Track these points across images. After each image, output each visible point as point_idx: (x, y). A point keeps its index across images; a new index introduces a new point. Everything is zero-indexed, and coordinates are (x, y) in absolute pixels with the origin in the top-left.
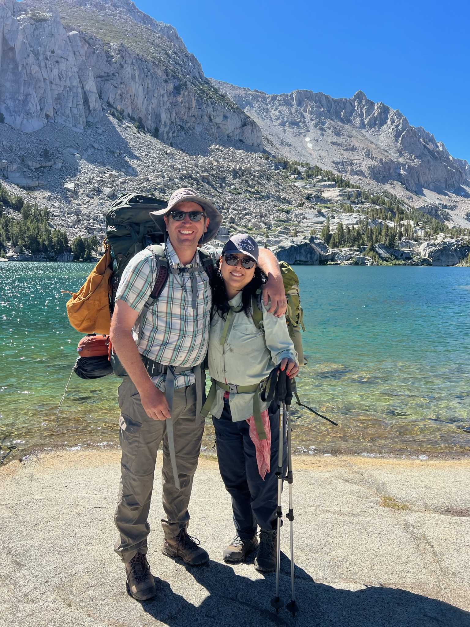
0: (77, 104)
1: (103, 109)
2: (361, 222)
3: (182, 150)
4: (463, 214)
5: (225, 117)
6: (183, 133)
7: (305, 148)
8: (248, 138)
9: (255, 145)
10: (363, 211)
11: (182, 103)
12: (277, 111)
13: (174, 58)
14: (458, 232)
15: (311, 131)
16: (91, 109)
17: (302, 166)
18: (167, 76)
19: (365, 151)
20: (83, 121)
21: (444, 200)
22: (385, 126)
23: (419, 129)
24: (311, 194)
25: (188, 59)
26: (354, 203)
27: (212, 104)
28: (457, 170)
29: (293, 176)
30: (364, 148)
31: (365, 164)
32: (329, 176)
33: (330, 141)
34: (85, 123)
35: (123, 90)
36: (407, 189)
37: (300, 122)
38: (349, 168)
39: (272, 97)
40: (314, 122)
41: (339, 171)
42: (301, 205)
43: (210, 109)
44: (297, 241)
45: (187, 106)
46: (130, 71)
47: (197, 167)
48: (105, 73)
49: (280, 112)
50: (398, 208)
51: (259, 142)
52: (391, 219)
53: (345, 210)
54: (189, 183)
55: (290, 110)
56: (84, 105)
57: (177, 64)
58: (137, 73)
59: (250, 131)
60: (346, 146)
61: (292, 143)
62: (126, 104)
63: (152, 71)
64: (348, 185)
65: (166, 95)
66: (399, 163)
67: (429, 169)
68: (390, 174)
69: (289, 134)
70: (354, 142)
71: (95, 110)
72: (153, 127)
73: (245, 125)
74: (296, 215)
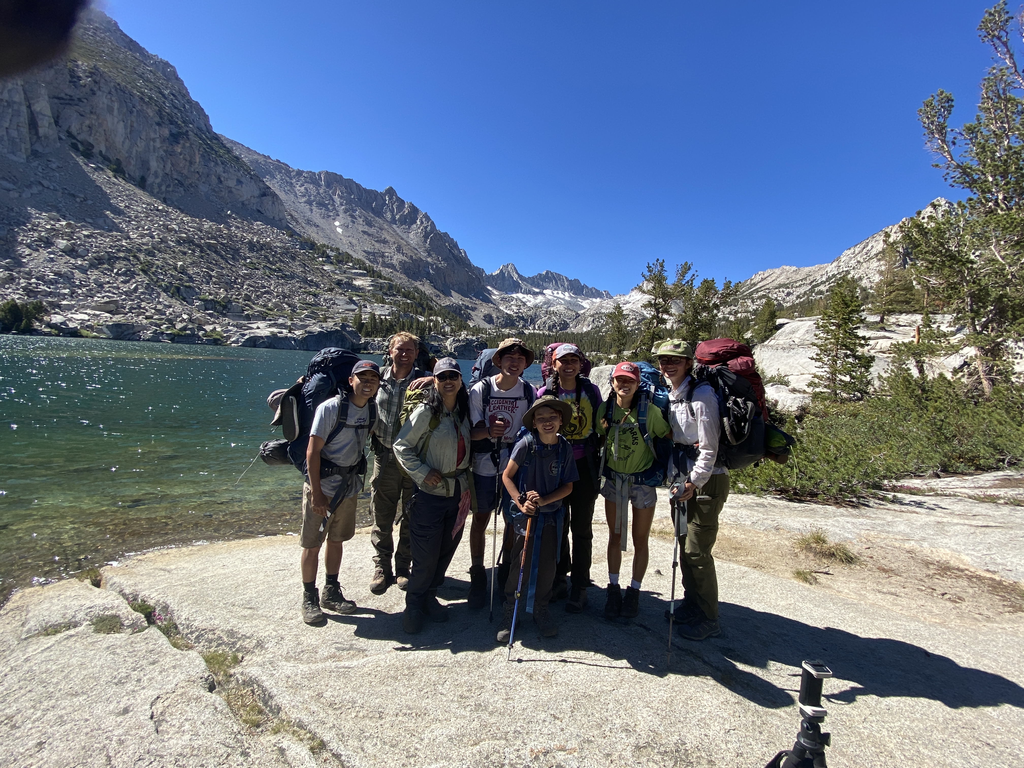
0: (18, 126)
1: (60, 139)
2: (393, 314)
3: (179, 209)
4: (481, 315)
5: (239, 182)
6: (182, 189)
7: (335, 232)
8: (268, 209)
9: (277, 218)
10: (395, 304)
11: (181, 154)
12: (302, 189)
13: (172, 100)
14: (477, 330)
15: (341, 216)
16: (40, 135)
17: (332, 250)
18: (161, 118)
19: (396, 245)
20: (26, 149)
21: (467, 301)
22: (414, 226)
23: (446, 234)
24: (341, 280)
25: (191, 106)
26: (386, 294)
27: (222, 164)
28: (476, 276)
29: (321, 259)
30: (394, 243)
31: (397, 259)
32: (359, 264)
33: (360, 230)
34: (29, 151)
35: (93, 122)
36: (435, 288)
37: (329, 204)
38: (381, 259)
39: (297, 172)
40: (343, 207)
41: (370, 261)
42: (331, 290)
43: (220, 169)
44: (327, 327)
45: (189, 159)
46: (106, 101)
47: (201, 232)
48: (66, 95)
49: (306, 189)
50: (427, 304)
51: (281, 216)
52: (421, 314)
53: (377, 300)
54: (189, 249)
55: (317, 189)
56: (30, 129)
57: (176, 108)
58: (116, 106)
59: (270, 203)
60: (377, 237)
61: (319, 224)
62: (97, 139)
63: (139, 107)
64: (380, 276)
65: (158, 140)
66: (427, 261)
67: (454, 273)
68: (419, 271)
69: (316, 215)
70: (385, 235)
71: (46, 137)
72: (137, 174)
73: (264, 195)
74: (325, 300)
